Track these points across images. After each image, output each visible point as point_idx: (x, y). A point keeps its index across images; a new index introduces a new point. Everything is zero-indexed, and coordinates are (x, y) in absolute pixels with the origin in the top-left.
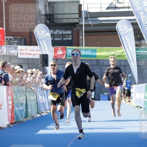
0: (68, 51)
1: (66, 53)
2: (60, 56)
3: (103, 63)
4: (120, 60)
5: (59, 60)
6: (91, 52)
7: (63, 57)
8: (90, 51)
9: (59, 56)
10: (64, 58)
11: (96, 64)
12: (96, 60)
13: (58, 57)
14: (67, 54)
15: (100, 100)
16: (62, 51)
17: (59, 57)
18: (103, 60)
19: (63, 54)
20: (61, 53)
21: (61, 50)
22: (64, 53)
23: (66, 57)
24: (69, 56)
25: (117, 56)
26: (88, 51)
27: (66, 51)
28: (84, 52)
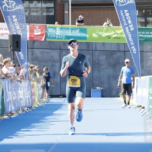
0: (48, 31)
1: (46, 33)
2: (37, 37)
3: (96, 47)
4: (118, 44)
5: (36, 42)
7: (41, 38)
8: (78, 31)
9: (36, 37)
10: (43, 40)
11: (85, 49)
12: (86, 42)
13: (35, 38)
14: (48, 35)
15: (91, 97)
16: (40, 30)
17: (36, 39)
18: (96, 43)
19: (42, 35)
22: (43, 33)
23: (45, 39)
24: (50, 38)
25: (114, 38)
26: (75, 31)
27: (46, 31)
28: (70, 32)
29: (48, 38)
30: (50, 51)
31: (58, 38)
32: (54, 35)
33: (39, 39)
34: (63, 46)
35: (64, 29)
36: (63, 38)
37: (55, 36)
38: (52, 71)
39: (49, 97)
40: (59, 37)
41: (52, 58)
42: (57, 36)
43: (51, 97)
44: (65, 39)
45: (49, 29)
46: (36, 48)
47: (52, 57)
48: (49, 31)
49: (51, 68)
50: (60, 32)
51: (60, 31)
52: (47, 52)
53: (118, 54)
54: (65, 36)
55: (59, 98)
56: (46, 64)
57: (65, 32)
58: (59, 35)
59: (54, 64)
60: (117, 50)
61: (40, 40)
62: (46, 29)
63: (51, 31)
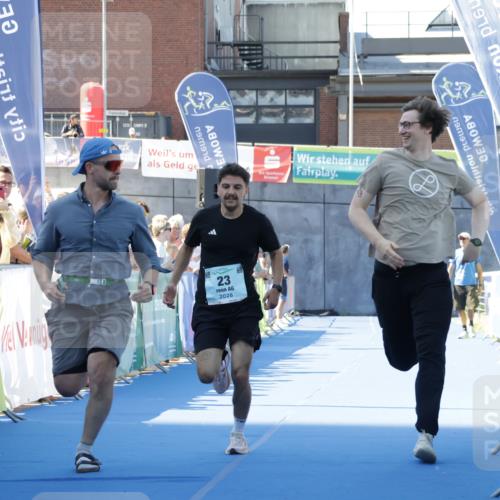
0: (296, 160)
1: (292, 165)
2: (272, 173)
5: (269, 186)
7: (281, 177)
8: (367, 160)
9: (268, 173)
10: (285, 180)
13: (265, 177)
14: (296, 170)
16: (278, 158)
17: (271, 178)
19: (282, 170)
20: (277, 165)
21: (276, 155)
22: (284, 164)
23: (290, 178)
24: (300, 176)
26: (360, 160)
27: (292, 160)
28: (349, 163)
29: (297, 176)
30: (303, 205)
31: (320, 177)
32: (311, 169)
33: (275, 178)
34: (332, 195)
35: (334, 156)
36: (331, 176)
37: (312, 172)
39: (298, 313)
40: (323, 175)
41: (306, 223)
42: (318, 172)
43: (301, 315)
44: (335, 178)
45: (298, 155)
46: (268, 199)
47: (306, 220)
48: (299, 161)
49: (304, 246)
50: (324, 162)
51: (325, 160)
52: (295, 210)
53: (462, 216)
54: (337, 172)
55: (321, 316)
56: (291, 236)
57: (336, 163)
58: (323, 169)
59: (309, 236)
60: (459, 206)
61: (279, 180)
62: (292, 156)
63: (303, 161)
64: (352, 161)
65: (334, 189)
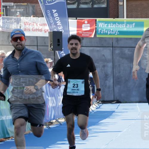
0: (98, 26)
1: (96, 28)
2: (86, 33)
5: (84, 39)
6: (134, 26)
7: (91, 35)
8: (134, 24)
9: (84, 33)
10: (93, 36)
13: (83, 35)
14: (98, 31)
17: (85, 35)
19: (91, 31)
20: (89, 29)
22: (92, 28)
23: (95, 35)
24: (100, 34)
26: (130, 25)
27: (96, 26)
28: (124, 27)
30: (101, 48)
31: (110, 34)
32: (105, 30)
33: (87, 35)
34: (116, 43)
35: (117, 23)
36: (116, 33)
37: (106, 32)
38: (104, 73)
39: (101, 102)
40: (112, 33)
41: (103, 57)
42: (109, 32)
43: (102, 103)
44: (118, 34)
45: (99, 23)
46: (84, 46)
47: (104, 55)
48: (100, 26)
49: (103, 69)
50: (112, 27)
51: (113, 25)
52: (98, 51)
54: (119, 32)
55: (112, 104)
57: (118, 27)
58: (112, 30)
59: (105, 64)
61: (90, 36)
62: (96, 24)
63: (102, 26)
64: (126, 25)
65: (118, 40)
